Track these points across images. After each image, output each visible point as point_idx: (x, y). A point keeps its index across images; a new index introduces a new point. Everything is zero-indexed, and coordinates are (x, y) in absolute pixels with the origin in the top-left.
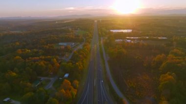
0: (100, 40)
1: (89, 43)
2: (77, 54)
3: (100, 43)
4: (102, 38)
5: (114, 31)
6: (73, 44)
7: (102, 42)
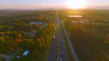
0: (61, 21)
1: (53, 23)
2: (42, 30)
3: (61, 23)
4: (62, 20)
5: (70, 16)
6: (41, 23)
7: (62, 22)
